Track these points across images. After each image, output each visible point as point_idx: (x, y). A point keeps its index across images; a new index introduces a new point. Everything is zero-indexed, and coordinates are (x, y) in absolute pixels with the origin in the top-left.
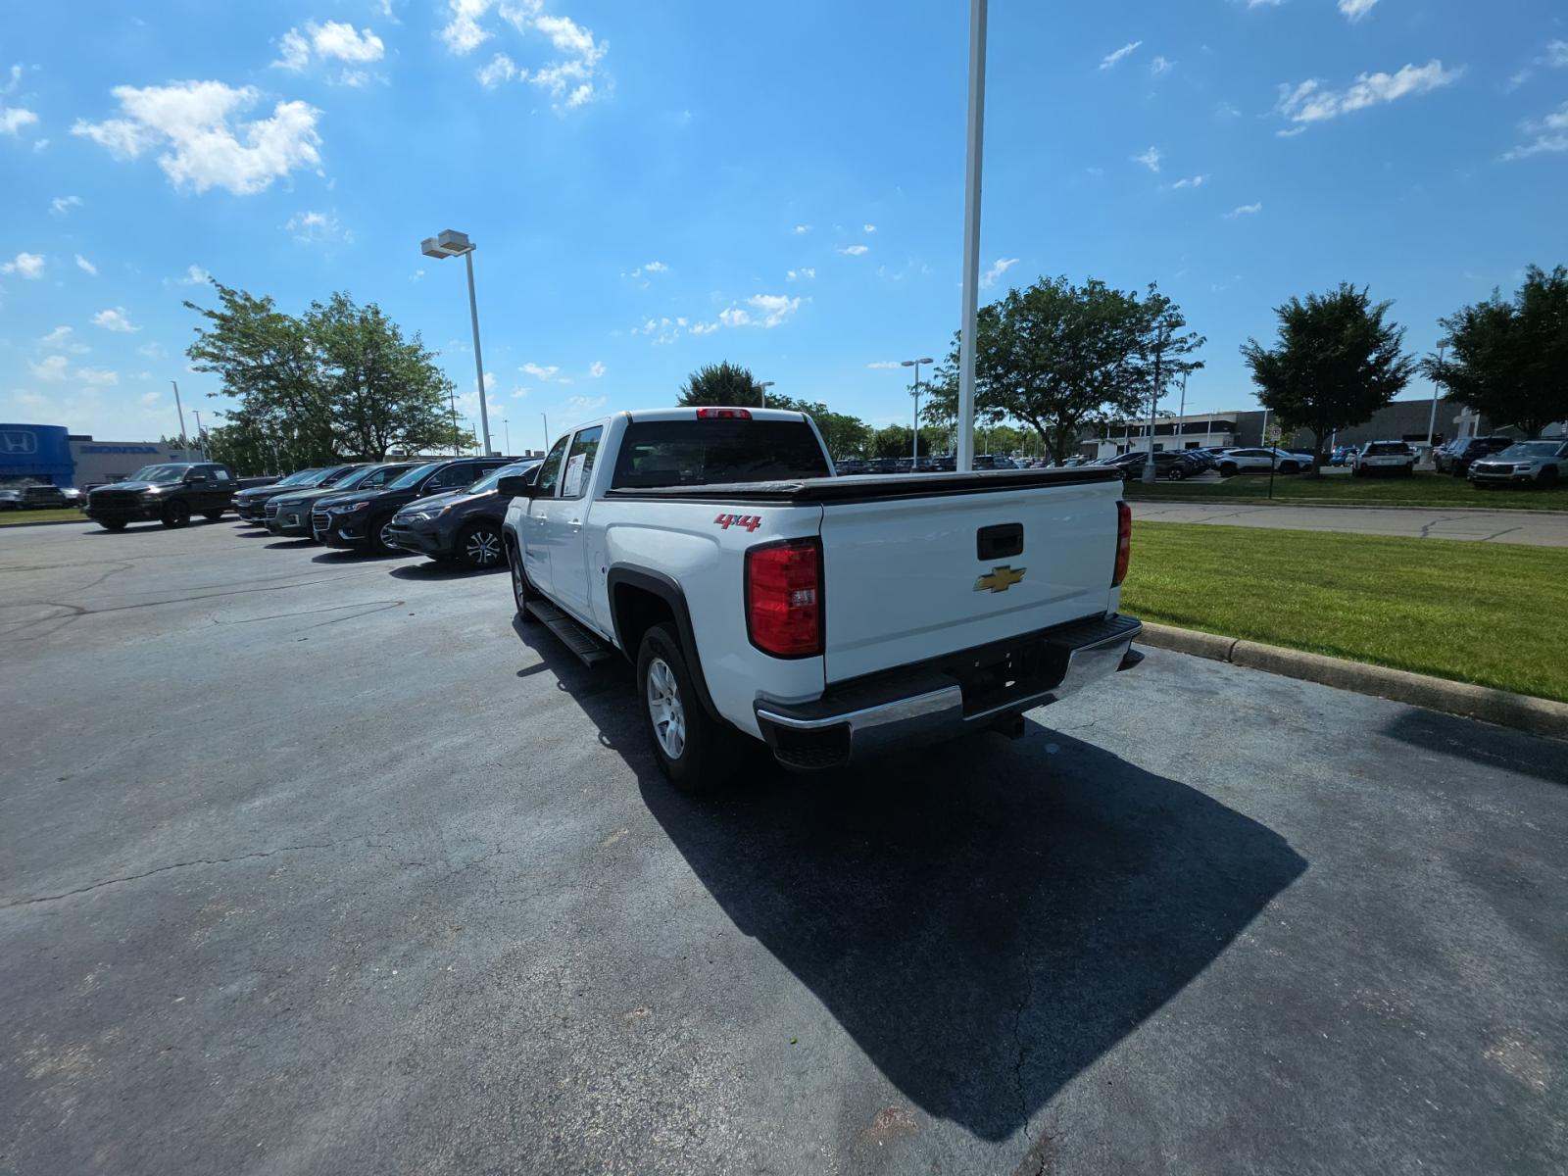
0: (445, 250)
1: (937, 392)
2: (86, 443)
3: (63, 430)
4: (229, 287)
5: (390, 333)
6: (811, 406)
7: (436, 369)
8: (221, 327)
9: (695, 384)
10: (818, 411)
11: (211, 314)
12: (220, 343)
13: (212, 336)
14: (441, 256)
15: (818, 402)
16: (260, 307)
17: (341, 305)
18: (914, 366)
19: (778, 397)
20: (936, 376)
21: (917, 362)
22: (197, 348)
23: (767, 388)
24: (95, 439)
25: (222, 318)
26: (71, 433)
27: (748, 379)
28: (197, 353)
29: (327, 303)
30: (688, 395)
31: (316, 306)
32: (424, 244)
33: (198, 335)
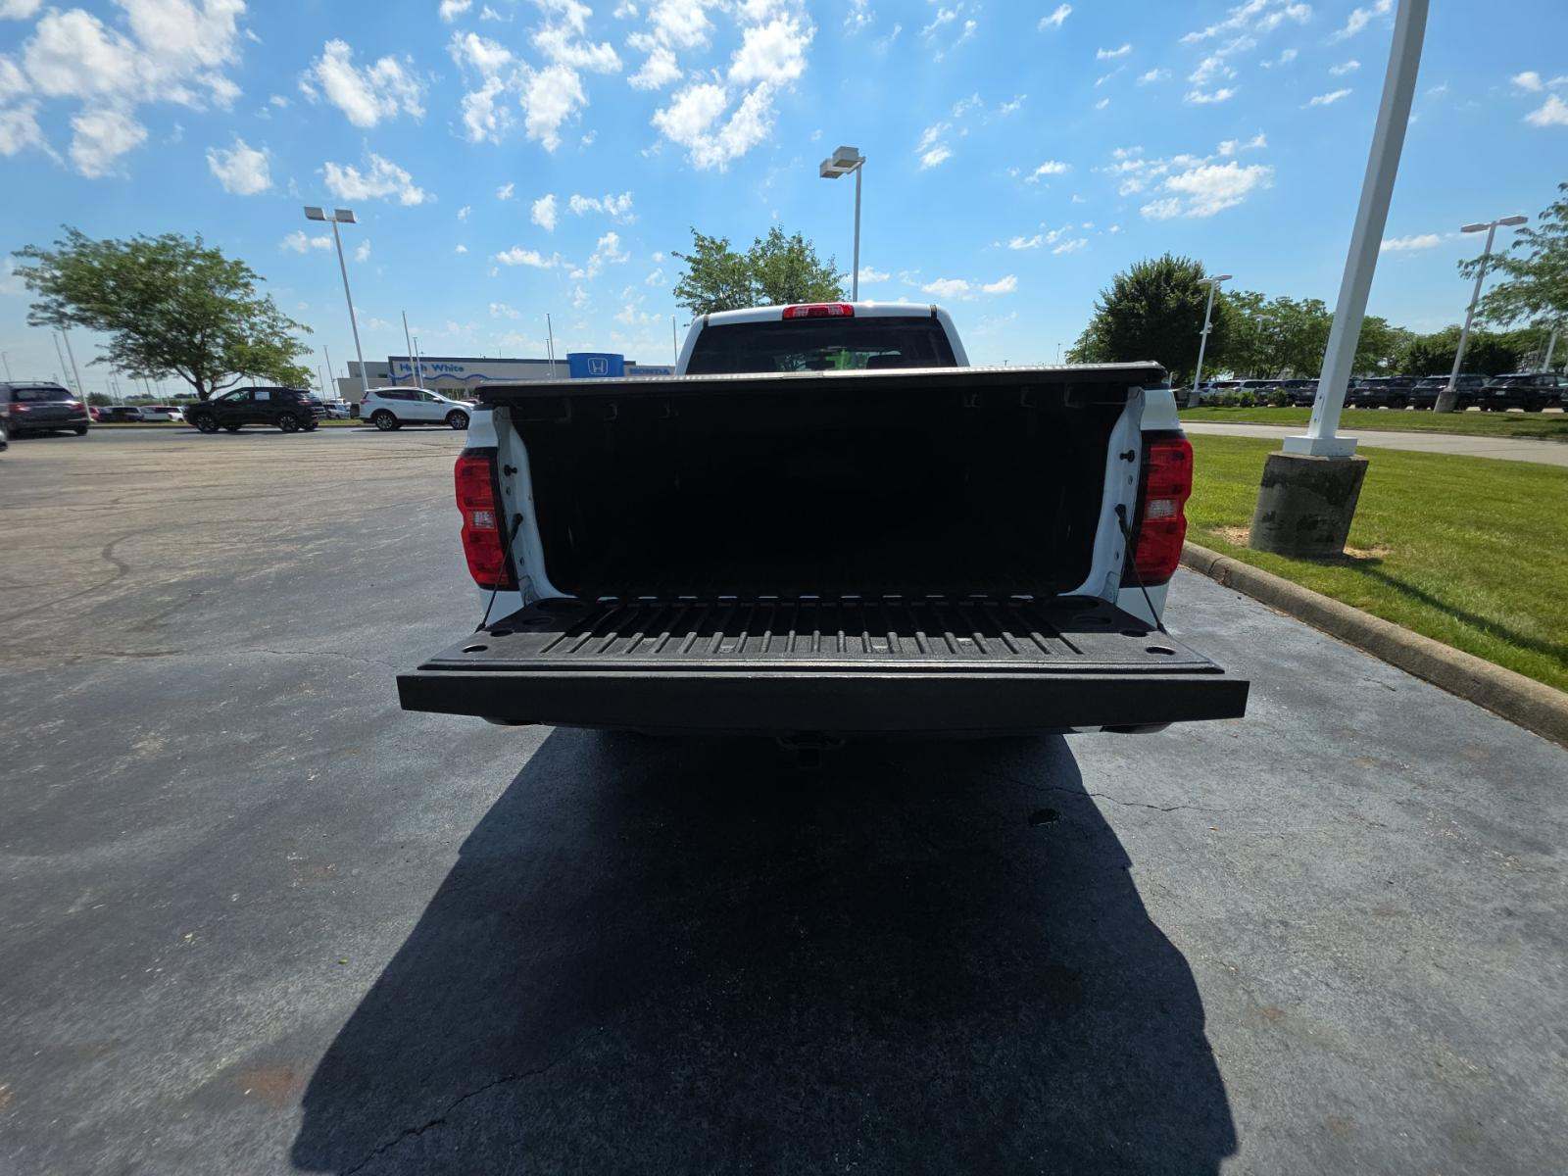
0: (838, 169)
1: (1517, 269)
2: (632, 367)
3: (621, 356)
4: (703, 234)
5: (809, 260)
6: (1298, 305)
7: (841, 291)
8: (693, 269)
9: (1121, 287)
10: (1309, 312)
11: (689, 259)
12: (693, 283)
13: (689, 277)
14: (835, 175)
15: (1311, 298)
16: (720, 248)
17: (777, 237)
18: (1487, 232)
19: (1243, 295)
20: (1517, 243)
21: (1494, 225)
22: (680, 288)
23: (1223, 283)
24: (638, 364)
25: (694, 261)
26: (626, 359)
27: (1198, 273)
28: (679, 292)
29: (765, 238)
30: (1108, 301)
31: (758, 242)
32: (821, 166)
33: (681, 277)
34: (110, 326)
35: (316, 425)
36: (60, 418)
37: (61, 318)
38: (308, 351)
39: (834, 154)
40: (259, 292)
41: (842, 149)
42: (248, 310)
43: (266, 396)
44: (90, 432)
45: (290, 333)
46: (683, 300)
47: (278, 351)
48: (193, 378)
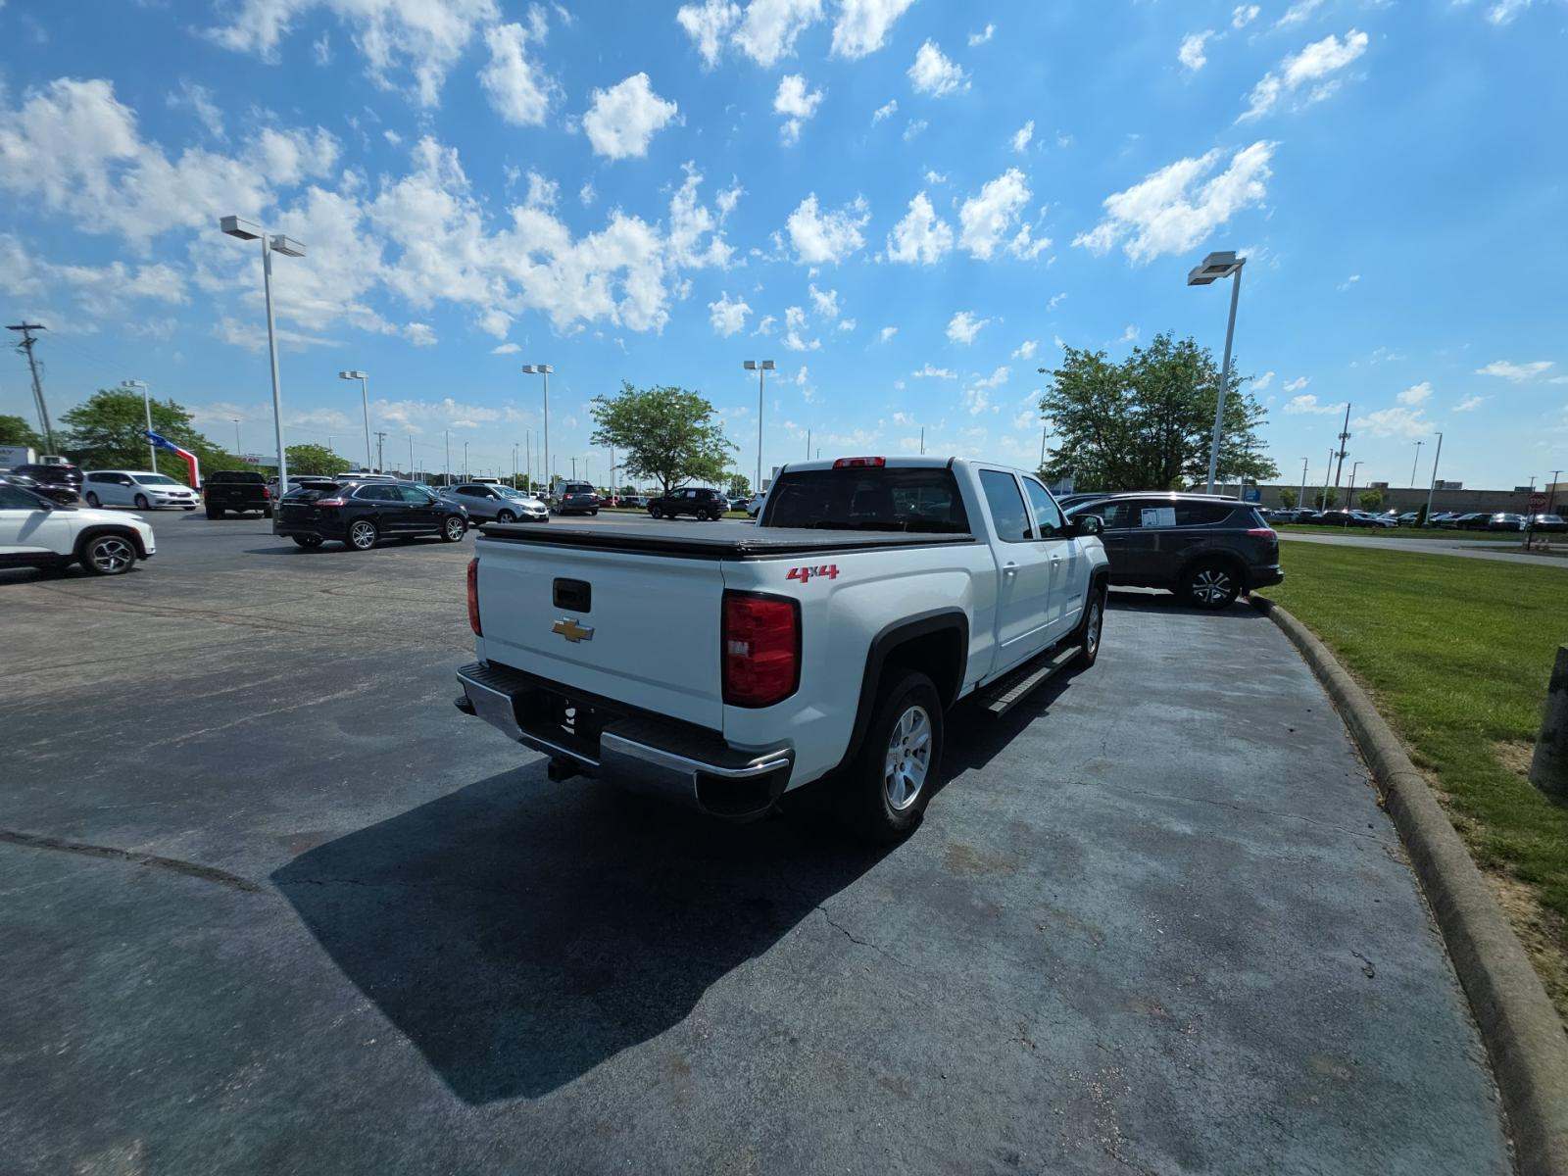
0: (1210, 275)
4: (1074, 349)
8: (1061, 382)
11: (1057, 373)
12: (1059, 396)
14: (1208, 281)
16: (1094, 360)
17: (1161, 343)
22: (1046, 401)
25: (1063, 375)
28: (1044, 406)
29: (1146, 346)
31: (1137, 351)
32: (1189, 275)
33: (1048, 390)
34: (627, 445)
35: (720, 516)
36: (587, 504)
37: (606, 440)
38: (733, 462)
39: (1204, 262)
40: (714, 420)
41: (1213, 255)
42: (704, 434)
43: (692, 494)
44: (598, 513)
45: (726, 450)
46: (1049, 412)
47: (715, 462)
48: (664, 480)
